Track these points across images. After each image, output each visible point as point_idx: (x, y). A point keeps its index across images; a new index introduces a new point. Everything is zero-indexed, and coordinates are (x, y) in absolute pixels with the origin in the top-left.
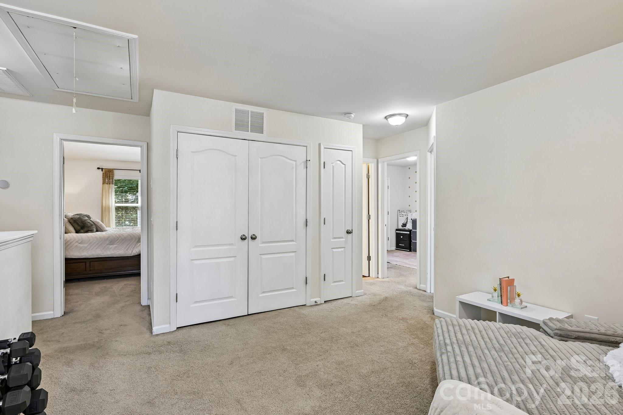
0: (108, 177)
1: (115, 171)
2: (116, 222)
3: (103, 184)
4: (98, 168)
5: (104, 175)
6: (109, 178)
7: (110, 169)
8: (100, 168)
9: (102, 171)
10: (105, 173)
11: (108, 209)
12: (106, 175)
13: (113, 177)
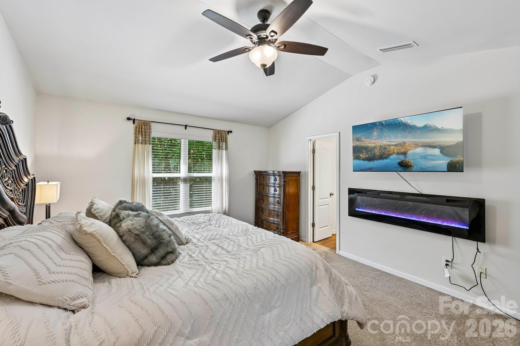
0: (143, 133)
1: (153, 125)
2: (153, 204)
3: (135, 143)
4: (129, 119)
5: (138, 130)
6: (145, 135)
7: (147, 121)
8: (131, 119)
9: (134, 123)
10: (138, 127)
11: (143, 182)
12: (140, 130)
13: (150, 133)
